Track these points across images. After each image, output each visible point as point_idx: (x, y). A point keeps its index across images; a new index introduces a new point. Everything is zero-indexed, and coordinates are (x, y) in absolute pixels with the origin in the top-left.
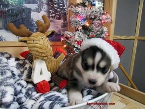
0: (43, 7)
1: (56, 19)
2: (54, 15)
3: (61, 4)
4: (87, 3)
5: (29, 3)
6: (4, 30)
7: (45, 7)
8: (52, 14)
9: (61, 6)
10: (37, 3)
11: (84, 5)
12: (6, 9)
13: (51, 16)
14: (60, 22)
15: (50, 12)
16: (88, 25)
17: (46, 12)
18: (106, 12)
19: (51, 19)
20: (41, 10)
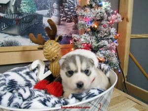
0: (53, 12)
1: (67, 22)
2: (64, 18)
3: (72, 7)
4: (94, 5)
5: (41, 9)
6: (20, 36)
7: (56, 12)
8: (63, 18)
9: (72, 9)
10: (48, 9)
11: (91, 6)
12: (20, 17)
13: (61, 19)
14: (71, 24)
15: (61, 16)
16: (96, 26)
18: (115, 12)
19: (62, 22)
20: (52, 15)
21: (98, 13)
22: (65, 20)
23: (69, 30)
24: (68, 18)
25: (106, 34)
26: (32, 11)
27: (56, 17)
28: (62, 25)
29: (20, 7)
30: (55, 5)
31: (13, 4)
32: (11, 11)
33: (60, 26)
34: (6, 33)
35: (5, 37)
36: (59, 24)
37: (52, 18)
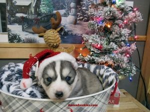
0: (70, 12)
1: (84, 21)
2: (81, 18)
4: (108, 2)
5: (58, 9)
7: (73, 10)
10: (65, 8)
11: (105, 4)
12: (39, 18)
13: (78, 19)
15: (78, 15)
16: (109, 26)
17: (74, 15)
18: (135, 9)
19: (78, 22)
20: (68, 14)
21: (107, 12)
22: (82, 19)
23: (85, 30)
24: (86, 17)
25: (116, 36)
26: (50, 11)
27: (73, 17)
28: (78, 24)
29: (39, 8)
30: (72, 4)
32: (31, 12)
33: (76, 26)
34: (27, 32)
35: (26, 35)
36: (75, 23)
37: (68, 18)
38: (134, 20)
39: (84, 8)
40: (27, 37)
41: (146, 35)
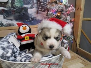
0: (34, 6)
1: (43, 11)
3: (45, 2)
4: (58, 2)
5: (26, 4)
7: (36, 5)
9: (45, 3)
10: (31, 4)
11: (56, 3)
12: (15, 10)
13: (39, 10)
14: (45, 13)
15: (39, 8)
16: (59, 15)
18: (71, 5)
19: (39, 12)
20: (33, 7)
21: (59, 8)
22: (41, 10)
23: (43, 16)
24: (43, 9)
25: (64, 20)
26: (21, 6)
27: (36, 9)
28: (39, 13)
29: (14, 4)
30: (35, 1)
31: (10, 2)
32: (9, 6)
33: (38, 14)
34: (7, 19)
35: (7, 21)
36: (37, 13)
37: (33, 9)
38: (72, 11)
39: (42, 4)
40: (7, 22)
41: (74, 18)
